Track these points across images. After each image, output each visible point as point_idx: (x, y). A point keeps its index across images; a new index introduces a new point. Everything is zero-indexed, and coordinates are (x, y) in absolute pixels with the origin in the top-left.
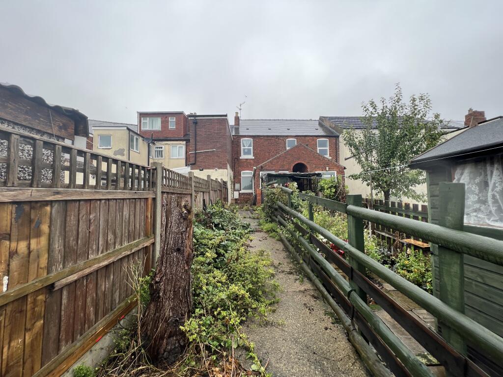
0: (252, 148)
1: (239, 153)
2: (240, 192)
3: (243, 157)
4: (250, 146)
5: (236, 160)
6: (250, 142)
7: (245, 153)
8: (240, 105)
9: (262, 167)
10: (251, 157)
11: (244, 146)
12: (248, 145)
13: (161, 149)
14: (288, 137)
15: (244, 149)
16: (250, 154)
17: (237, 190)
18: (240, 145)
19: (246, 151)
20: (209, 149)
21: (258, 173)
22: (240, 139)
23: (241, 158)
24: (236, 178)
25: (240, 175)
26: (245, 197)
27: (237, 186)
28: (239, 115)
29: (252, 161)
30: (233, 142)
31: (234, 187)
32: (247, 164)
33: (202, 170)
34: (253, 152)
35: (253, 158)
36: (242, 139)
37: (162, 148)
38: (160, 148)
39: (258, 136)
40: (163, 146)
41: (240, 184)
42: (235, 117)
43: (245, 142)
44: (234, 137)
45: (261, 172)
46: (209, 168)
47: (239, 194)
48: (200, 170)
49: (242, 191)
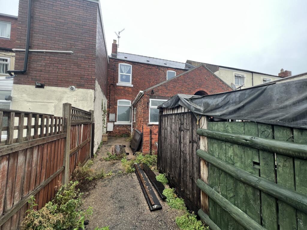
0: (131, 75)
1: (115, 79)
2: (115, 123)
3: (120, 83)
4: (129, 72)
5: (112, 86)
6: (129, 68)
7: (122, 80)
8: (119, 33)
9: (152, 92)
10: (130, 84)
11: (122, 72)
12: (126, 72)
13: (5, 62)
14: (168, 68)
15: (122, 75)
16: (129, 82)
17: (111, 122)
18: (118, 70)
19: (124, 77)
20: (59, 49)
21: (146, 99)
22: (118, 64)
23: (117, 84)
24: (111, 108)
25: (116, 104)
26: (121, 129)
27: (112, 116)
28: (117, 43)
29: (130, 89)
30: (108, 66)
31: (108, 117)
32: (125, 92)
33: (42, 86)
34: (132, 80)
35: (132, 86)
36: (119, 64)
37: (6, 60)
38: (4, 60)
39: (138, 63)
40: (8, 59)
41: (116, 114)
42: (113, 44)
43: (123, 68)
44: (111, 60)
45: (151, 100)
46: (57, 85)
47: (114, 126)
48: (38, 87)
49: (117, 123)
